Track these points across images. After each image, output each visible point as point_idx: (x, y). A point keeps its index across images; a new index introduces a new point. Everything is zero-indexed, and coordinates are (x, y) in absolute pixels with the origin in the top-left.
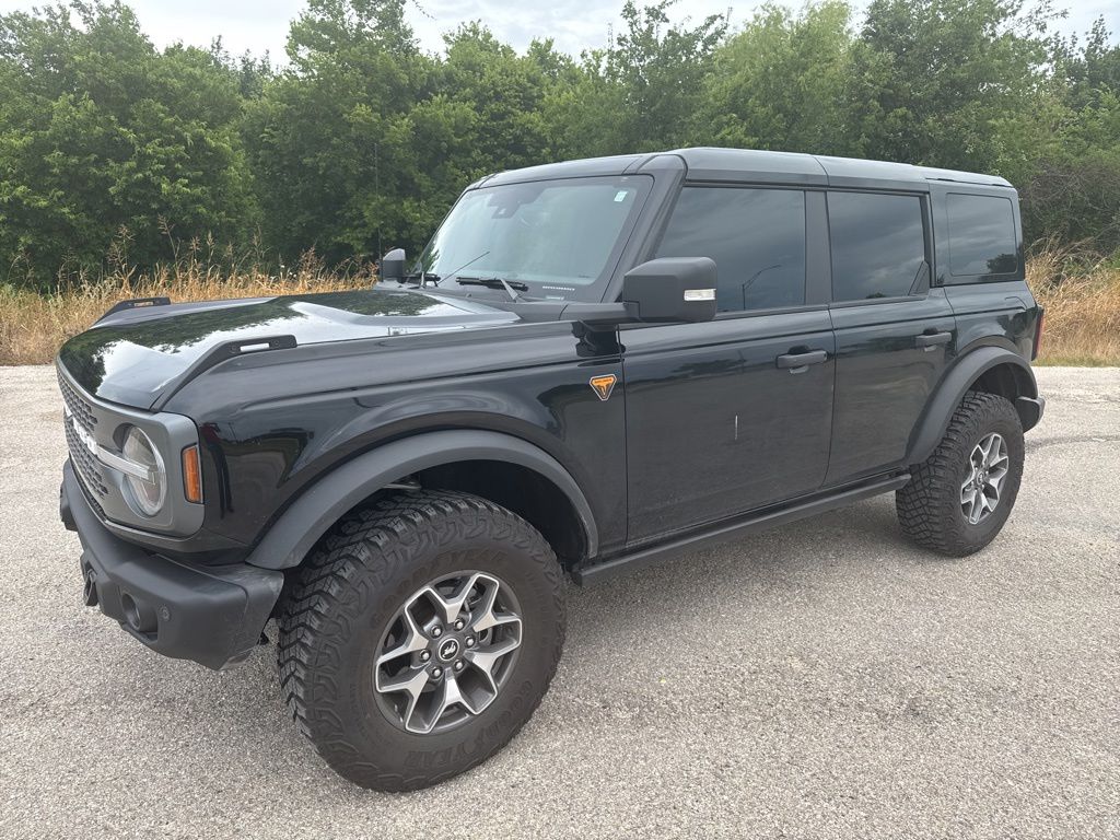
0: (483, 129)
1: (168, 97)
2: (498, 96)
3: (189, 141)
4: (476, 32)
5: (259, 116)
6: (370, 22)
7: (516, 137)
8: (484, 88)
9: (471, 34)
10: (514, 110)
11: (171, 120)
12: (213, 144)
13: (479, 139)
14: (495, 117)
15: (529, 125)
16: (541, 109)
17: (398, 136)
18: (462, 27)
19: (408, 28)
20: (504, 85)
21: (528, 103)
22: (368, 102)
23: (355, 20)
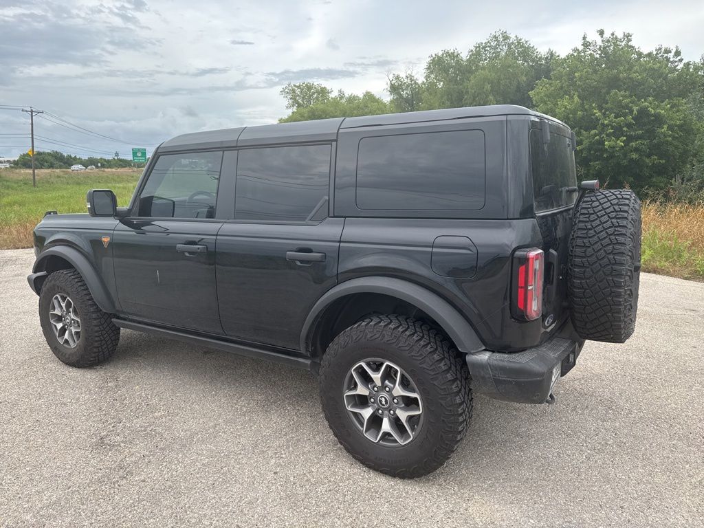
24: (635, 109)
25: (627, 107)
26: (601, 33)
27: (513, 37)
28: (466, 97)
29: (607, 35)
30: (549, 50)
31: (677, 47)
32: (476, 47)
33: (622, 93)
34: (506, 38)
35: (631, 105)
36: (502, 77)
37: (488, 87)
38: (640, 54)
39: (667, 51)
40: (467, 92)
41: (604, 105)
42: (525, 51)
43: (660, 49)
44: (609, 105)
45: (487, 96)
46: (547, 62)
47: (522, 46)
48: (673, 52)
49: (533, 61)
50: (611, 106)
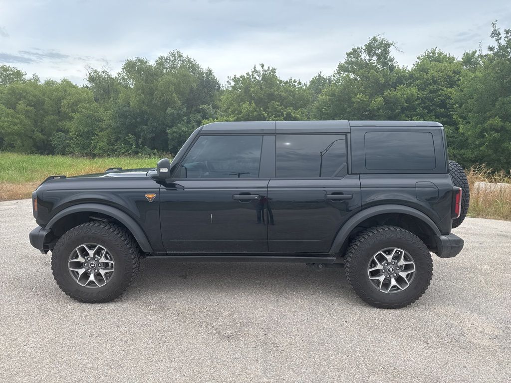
0: (425, 98)
1: (281, 99)
2: (435, 82)
3: (285, 115)
4: (434, 53)
5: (324, 102)
6: (373, 58)
7: (442, 101)
8: (428, 80)
9: (431, 55)
10: (442, 88)
11: (280, 108)
12: (293, 115)
13: (421, 103)
14: (432, 92)
15: (449, 94)
16: (458, 86)
17: (375, 105)
18: (427, 52)
19: (392, 57)
20: (439, 76)
21: (451, 83)
22: (364, 92)
23: (368, 58)
24: (285, 113)
25: (279, 111)
26: (263, 66)
27: (185, 56)
28: (156, 92)
29: (266, 68)
30: (208, 68)
31: (299, 80)
32: (159, 59)
33: (277, 103)
34: (180, 56)
35: (282, 111)
36: (181, 82)
37: (172, 88)
38: (281, 82)
39: (295, 81)
40: (157, 89)
41: (267, 110)
42: (194, 67)
43: (291, 80)
44: (270, 110)
45: (172, 94)
46: (207, 76)
47: (191, 63)
48: (297, 82)
49: (199, 73)
50: (271, 110)
